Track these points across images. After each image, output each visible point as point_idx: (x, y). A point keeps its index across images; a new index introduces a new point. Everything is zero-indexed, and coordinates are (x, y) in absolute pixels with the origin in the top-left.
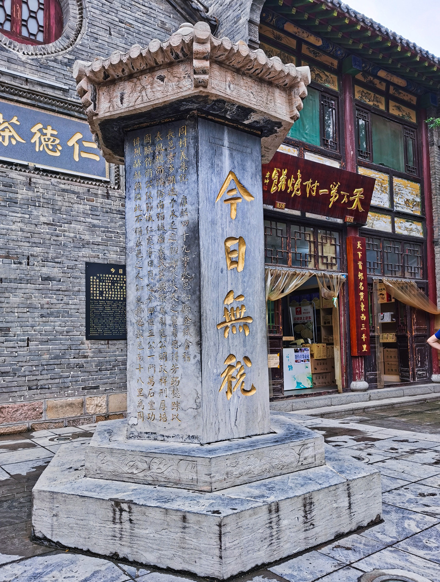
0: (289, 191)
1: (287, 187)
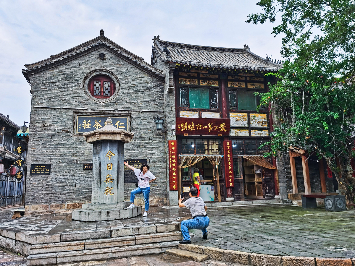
0: (189, 129)
1: (188, 128)
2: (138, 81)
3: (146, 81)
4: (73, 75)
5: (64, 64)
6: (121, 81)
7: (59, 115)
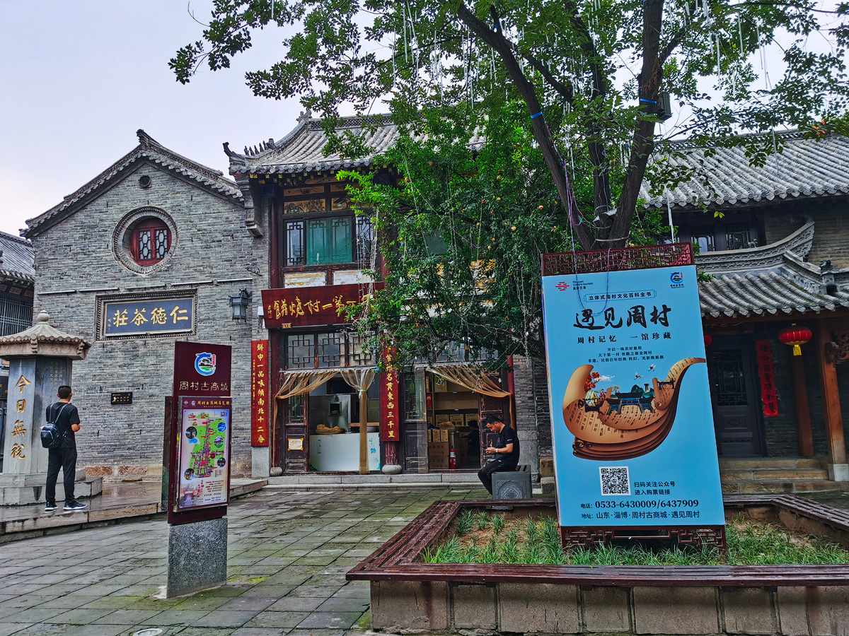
0: (292, 314)
1: (290, 312)
2: (211, 221)
3: (228, 218)
4: (96, 226)
5: (84, 208)
6: (178, 225)
7: (74, 305)
